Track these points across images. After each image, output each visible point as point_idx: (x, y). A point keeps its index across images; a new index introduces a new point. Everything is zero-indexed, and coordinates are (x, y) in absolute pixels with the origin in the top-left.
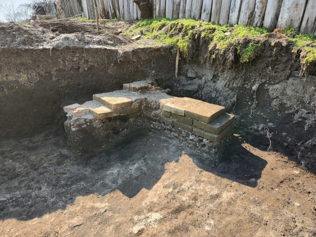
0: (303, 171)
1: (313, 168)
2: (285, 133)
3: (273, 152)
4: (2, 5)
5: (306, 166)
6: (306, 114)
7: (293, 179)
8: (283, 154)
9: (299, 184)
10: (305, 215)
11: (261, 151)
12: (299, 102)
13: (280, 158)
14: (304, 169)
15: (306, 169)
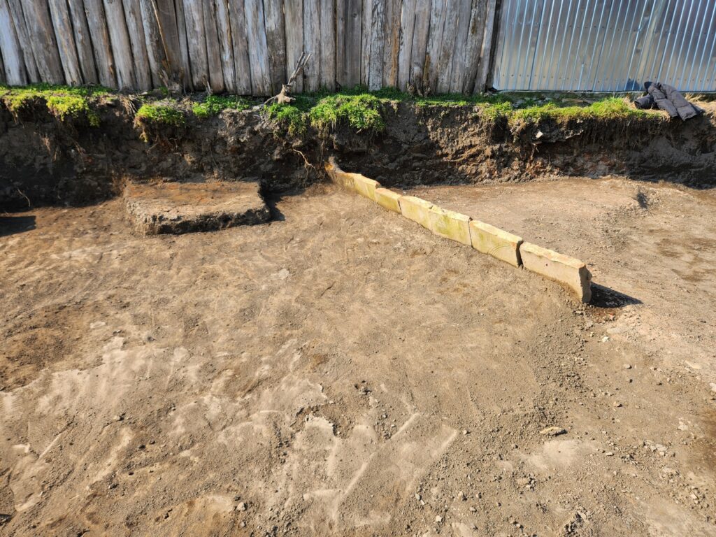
2: (36, 186)
5: (70, 205)
6: (44, 159)
12: (31, 151)
13: (46, 210)
14: (70, 208)
15: (72, 207)
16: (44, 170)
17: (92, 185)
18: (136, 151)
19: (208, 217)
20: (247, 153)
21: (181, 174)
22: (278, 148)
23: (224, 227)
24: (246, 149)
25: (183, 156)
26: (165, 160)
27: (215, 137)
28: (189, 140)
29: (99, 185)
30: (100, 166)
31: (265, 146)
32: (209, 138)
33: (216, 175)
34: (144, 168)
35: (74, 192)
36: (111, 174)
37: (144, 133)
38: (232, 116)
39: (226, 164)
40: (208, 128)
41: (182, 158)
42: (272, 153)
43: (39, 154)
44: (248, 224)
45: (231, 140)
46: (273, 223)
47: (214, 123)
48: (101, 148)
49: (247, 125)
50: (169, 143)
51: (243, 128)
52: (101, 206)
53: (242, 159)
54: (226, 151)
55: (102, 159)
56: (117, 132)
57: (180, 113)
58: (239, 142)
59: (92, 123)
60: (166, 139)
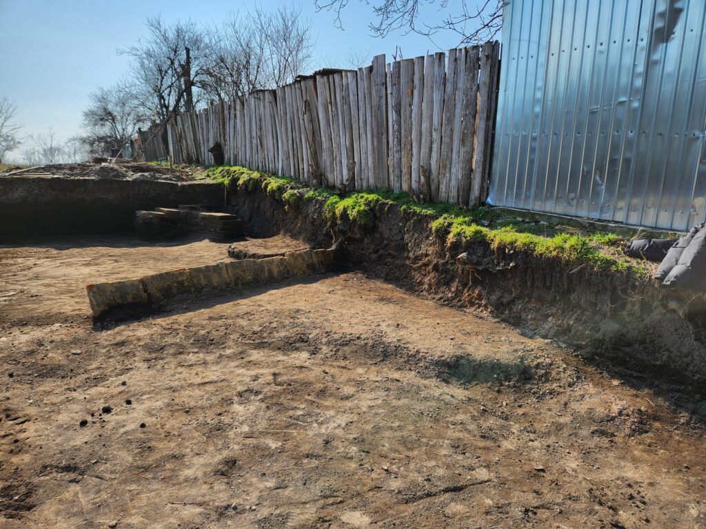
4: (32, 137)
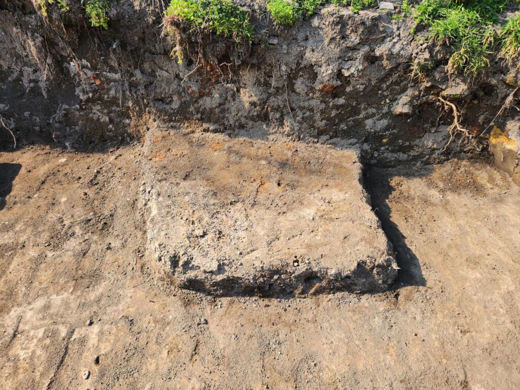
0: (71, 155)
1: (82, 146)
2: (27, 113)
3: (29, 147)
5: (72, 147)
6: (34, 74)
7: (59, 171)
8: (42, 143)
9: (66, 174)
10: (74, 207)
11: (11, 154)
12: (15, 58)
13: (40, 152)
14: (71, 152)
15: (74, 150)
16: (35, 91)
17: (102, 120)
18: (165, 74)
19: (277, 272)
20: (350, 96)
21: (232, 122)
22: (410, 92)
23: (303, 292)
24: (348, 89)
25: (238, 91)
26: (209, 94)
27: (298, 64)
28: (253, 66)
29: (111, 121)
30: (112, 92)
31: (384, 86)
32: (287, 65)
33: (287, 129)
34: (176, 105)
35: (77, 128)
36: (129, 108)
37: (178, 48)
38: (338, 23)
39: (308, 113)
40: (288, 45)
41: (235, 95)
42: (394, 100)
43: (26, 64)
44: (351, 291)
45: (326, 72)
46: (404, 291)
47: (301, 36)
48: (112, 63)
49: (362, 43)
50: (219, 70)
51: (354, 49)
52: (112, 158)
53: (337, 107)
54: (312, 89)
55: (115, 81)
56: (136, 38)
57: (243, 13)
58: (339, 75)
59: (94, 22)
60: (214, 61)
